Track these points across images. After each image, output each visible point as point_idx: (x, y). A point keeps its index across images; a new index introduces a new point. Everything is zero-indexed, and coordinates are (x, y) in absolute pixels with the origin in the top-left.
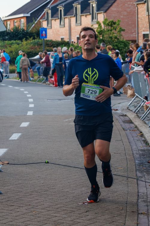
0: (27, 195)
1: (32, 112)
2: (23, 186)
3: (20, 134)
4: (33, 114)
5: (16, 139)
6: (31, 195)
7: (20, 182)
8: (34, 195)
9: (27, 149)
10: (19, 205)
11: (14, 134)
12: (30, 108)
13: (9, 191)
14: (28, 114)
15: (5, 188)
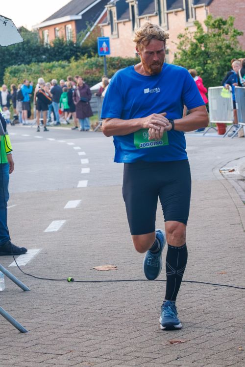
0: (72, 331)
1: (87, 181)
2: (64, 316)
3: (63, 222)
4: (88, 186)
5: (56, 230)
6: (78, 331)
7: (60, 308)
8: (83, 332)
9: (73, 248)
10: (57, 352)
11: (53, 222)
12: (83, 174)
13: (40, 326)
14: (79, 186)
15: (32, 321)
